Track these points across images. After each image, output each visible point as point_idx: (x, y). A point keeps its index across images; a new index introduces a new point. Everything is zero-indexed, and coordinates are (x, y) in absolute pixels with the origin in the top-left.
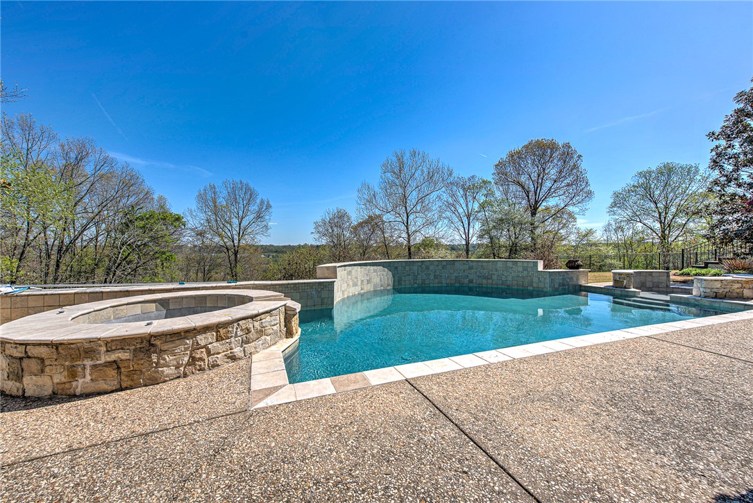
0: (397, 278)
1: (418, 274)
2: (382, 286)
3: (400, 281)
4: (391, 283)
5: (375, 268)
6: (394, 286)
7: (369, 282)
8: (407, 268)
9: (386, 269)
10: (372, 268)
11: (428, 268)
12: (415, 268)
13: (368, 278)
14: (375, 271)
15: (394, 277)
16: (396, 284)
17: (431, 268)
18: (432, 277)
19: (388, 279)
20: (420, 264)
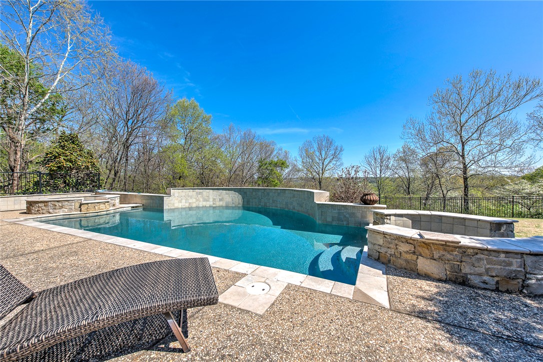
0: (245, 200)
1: (262, 198)
2: (233, 204)
3: (248, 202)
4: (241, 202)
5: (227, 192)
6: (243, 204)
7: (221, 200)
8: (254, 193)
9: (237, 193)
10: (224, 191)
11: (268, 194)
12: (260, 193)
13: (220, 198)
14: (227, 194)
15: (243, 199)
16: (246, 203)
17: (271, 194)
18: (271, 201)
19: (238, 200)
20: (263, 191)
